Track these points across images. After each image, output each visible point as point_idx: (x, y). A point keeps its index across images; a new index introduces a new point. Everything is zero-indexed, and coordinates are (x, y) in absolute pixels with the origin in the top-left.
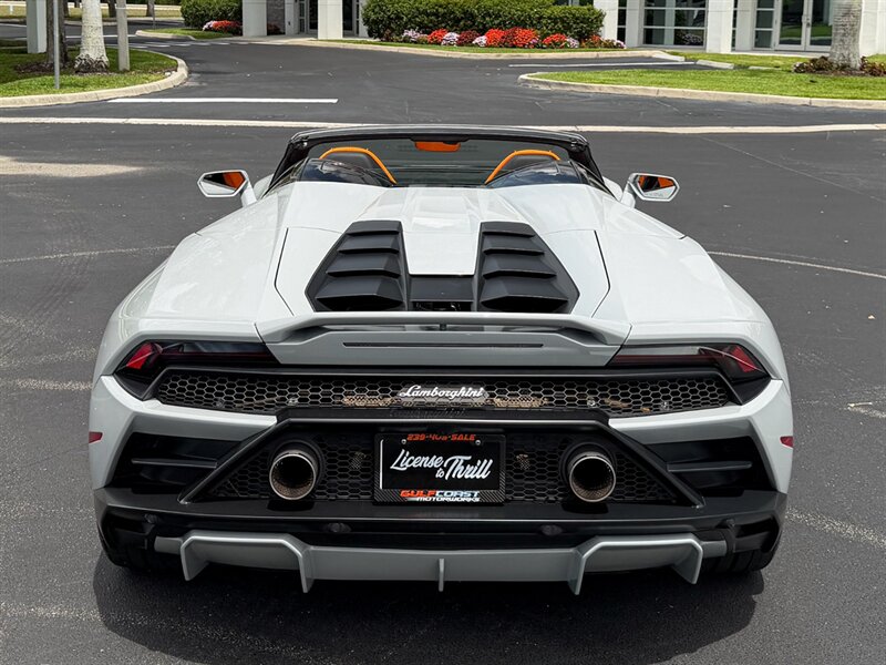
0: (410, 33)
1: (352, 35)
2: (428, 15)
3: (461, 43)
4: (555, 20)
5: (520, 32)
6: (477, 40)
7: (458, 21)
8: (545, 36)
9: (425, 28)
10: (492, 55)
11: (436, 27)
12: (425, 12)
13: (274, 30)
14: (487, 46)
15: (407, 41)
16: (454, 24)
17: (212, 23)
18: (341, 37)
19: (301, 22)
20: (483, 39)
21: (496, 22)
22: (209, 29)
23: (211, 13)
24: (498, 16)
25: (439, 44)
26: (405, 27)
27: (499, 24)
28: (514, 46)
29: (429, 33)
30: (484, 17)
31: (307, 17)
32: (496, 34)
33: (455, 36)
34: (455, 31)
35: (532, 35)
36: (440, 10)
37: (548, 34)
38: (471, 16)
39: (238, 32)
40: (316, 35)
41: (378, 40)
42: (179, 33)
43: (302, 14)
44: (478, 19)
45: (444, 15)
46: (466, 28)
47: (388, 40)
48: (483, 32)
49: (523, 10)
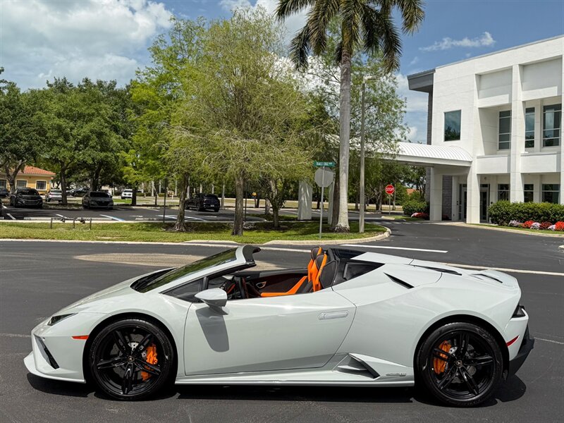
0: (513, 222)
1: (486, 222)
2: (523, 213)
3: (541, 228)
6: (550, 227)
7: (540, 216)
9: (520, 219)
10: (556, 235)
11: (527, 219)
12: (521, 211)
13: (446, 218)
14: (555, 230)
15: (512, 226)
16: (538, 219)
17: (416, 214)
18: (479, 223)
19: (460, 215)
20: (554, 227)
21: (562, 218)
22: (414, 217)
23: (415, 209)
25: (529, 228)
26: (511, 219)
29: (524, 222)
30: (554, 215)
31: (462, 213)
32: (561, 224)
33: (538, 224)
34: (538, 222)
36: (530, 211)
38: (548, 215)
39: (427, 218)
40: (465, 221)
41: (496, 225)
42: (400, 217)
43: (460, 211)
44: (551, 216)
45: (532, 214)
46: (544, 220)
47: (501, 225)
48: (554, 223)
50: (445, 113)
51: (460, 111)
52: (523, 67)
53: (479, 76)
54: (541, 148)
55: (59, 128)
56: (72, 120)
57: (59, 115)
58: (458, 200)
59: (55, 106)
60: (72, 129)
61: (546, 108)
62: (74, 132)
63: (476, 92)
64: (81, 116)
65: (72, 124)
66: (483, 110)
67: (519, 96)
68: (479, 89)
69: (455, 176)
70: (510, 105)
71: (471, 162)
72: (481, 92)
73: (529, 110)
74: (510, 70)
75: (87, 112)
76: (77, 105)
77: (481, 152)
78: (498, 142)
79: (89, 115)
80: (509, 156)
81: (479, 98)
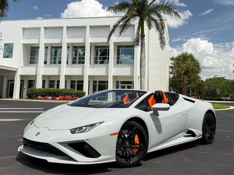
0: (39, 97)
2: (44, 93)
3: (52, 99)
4: (75, 94)
5: (67, 97)
6: (56, 98)
7: (51, 94)
8: (73, 98)
9: (42, 96)
11: (46, 95)
12: (43, 92)
14: (59, 100)
15: (38, 99)
19: (7, 95)
20: (58, 98)
24: (61, 93)
25: (47, 99)
26: (38, 96)
27: (62, 95)
28: (66, 100)
29: (44, 97)
30: (58, 93)
32: (62, 97)
33: (51, 98)
34: (51, 96)
35: (70, 97)
36: (47, 91)
37: (74, 97)
38: (55, 93)
40: (12, 98)
43: (7, 93)
44: (57, 94)
45: (48, 93)
46: (54, 96)
47: (33, 99)
48: (58, 97)
49: (68, 92)
50: (5, 44)
51: (13, 44)
52: (46, 28)
54: (50, 64)
58: (7, 88)
61: (52, 47)
63: (22, 36)
66: (24, 45)
67: (43, 41)
68: (23, 35)
69: (6, 76)
70: (39, 44)
71: (17, 69)
72: (24, 36)
77: (22, 65)
78: (29, 61)
80: (37, 67)
81: (23, 39)
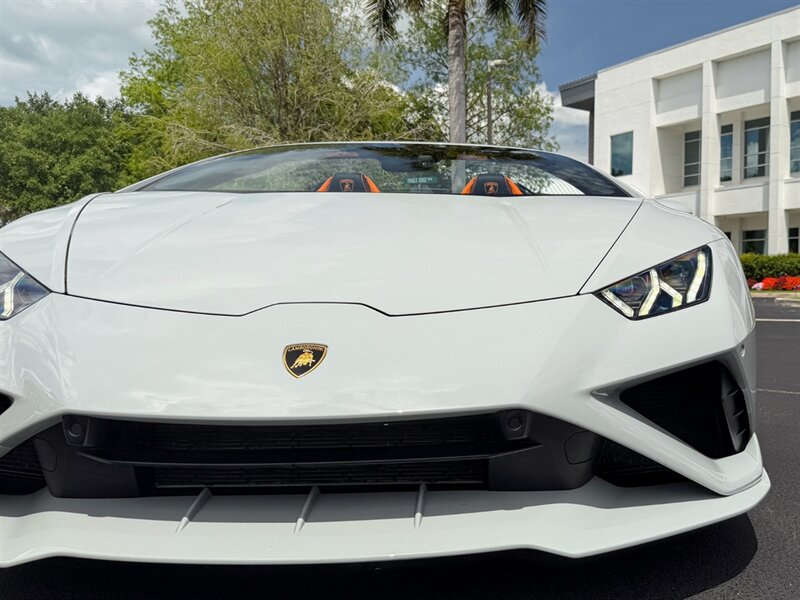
5: (789, 279)
6: (755, 286)
10: (765, 295)
14: (762, 289)
20: (760, 285)
21: (771, 273)
24: (771, 270)
27: (773, 274)
28: (784, 290)
30: (760, 270)
32: (772, 281)
38: (751, 269)
44: (757, 271)
48: (759, 280)
49: (792, 263)
50: (612, 137)
51: (632, 133)
52: (718, 64)
53: (657, 81)
54: (741, 180)
55: (30, 164)
56: (52, 152)
57: (30, 144)
59: (24, 131)
60: (52, 165)
62: (56, 170)
63: (653, 104)
64: (65, 145)
65: (52, 159)
66: (663, 131)
67: (712, 107)
68: (657, 100)
70: (699, 121)
72: (660, 103)
73: (726, 129)
74: (699, 69)
75: (75, 139)
76: (59, 130)
77: (660, 191)
78: (683, 176)
79: (78, 143)
80: (699, 192)
81: (657, 113)
